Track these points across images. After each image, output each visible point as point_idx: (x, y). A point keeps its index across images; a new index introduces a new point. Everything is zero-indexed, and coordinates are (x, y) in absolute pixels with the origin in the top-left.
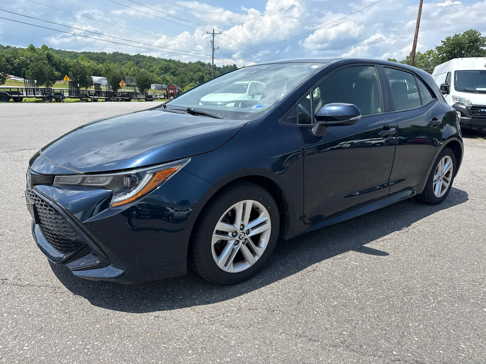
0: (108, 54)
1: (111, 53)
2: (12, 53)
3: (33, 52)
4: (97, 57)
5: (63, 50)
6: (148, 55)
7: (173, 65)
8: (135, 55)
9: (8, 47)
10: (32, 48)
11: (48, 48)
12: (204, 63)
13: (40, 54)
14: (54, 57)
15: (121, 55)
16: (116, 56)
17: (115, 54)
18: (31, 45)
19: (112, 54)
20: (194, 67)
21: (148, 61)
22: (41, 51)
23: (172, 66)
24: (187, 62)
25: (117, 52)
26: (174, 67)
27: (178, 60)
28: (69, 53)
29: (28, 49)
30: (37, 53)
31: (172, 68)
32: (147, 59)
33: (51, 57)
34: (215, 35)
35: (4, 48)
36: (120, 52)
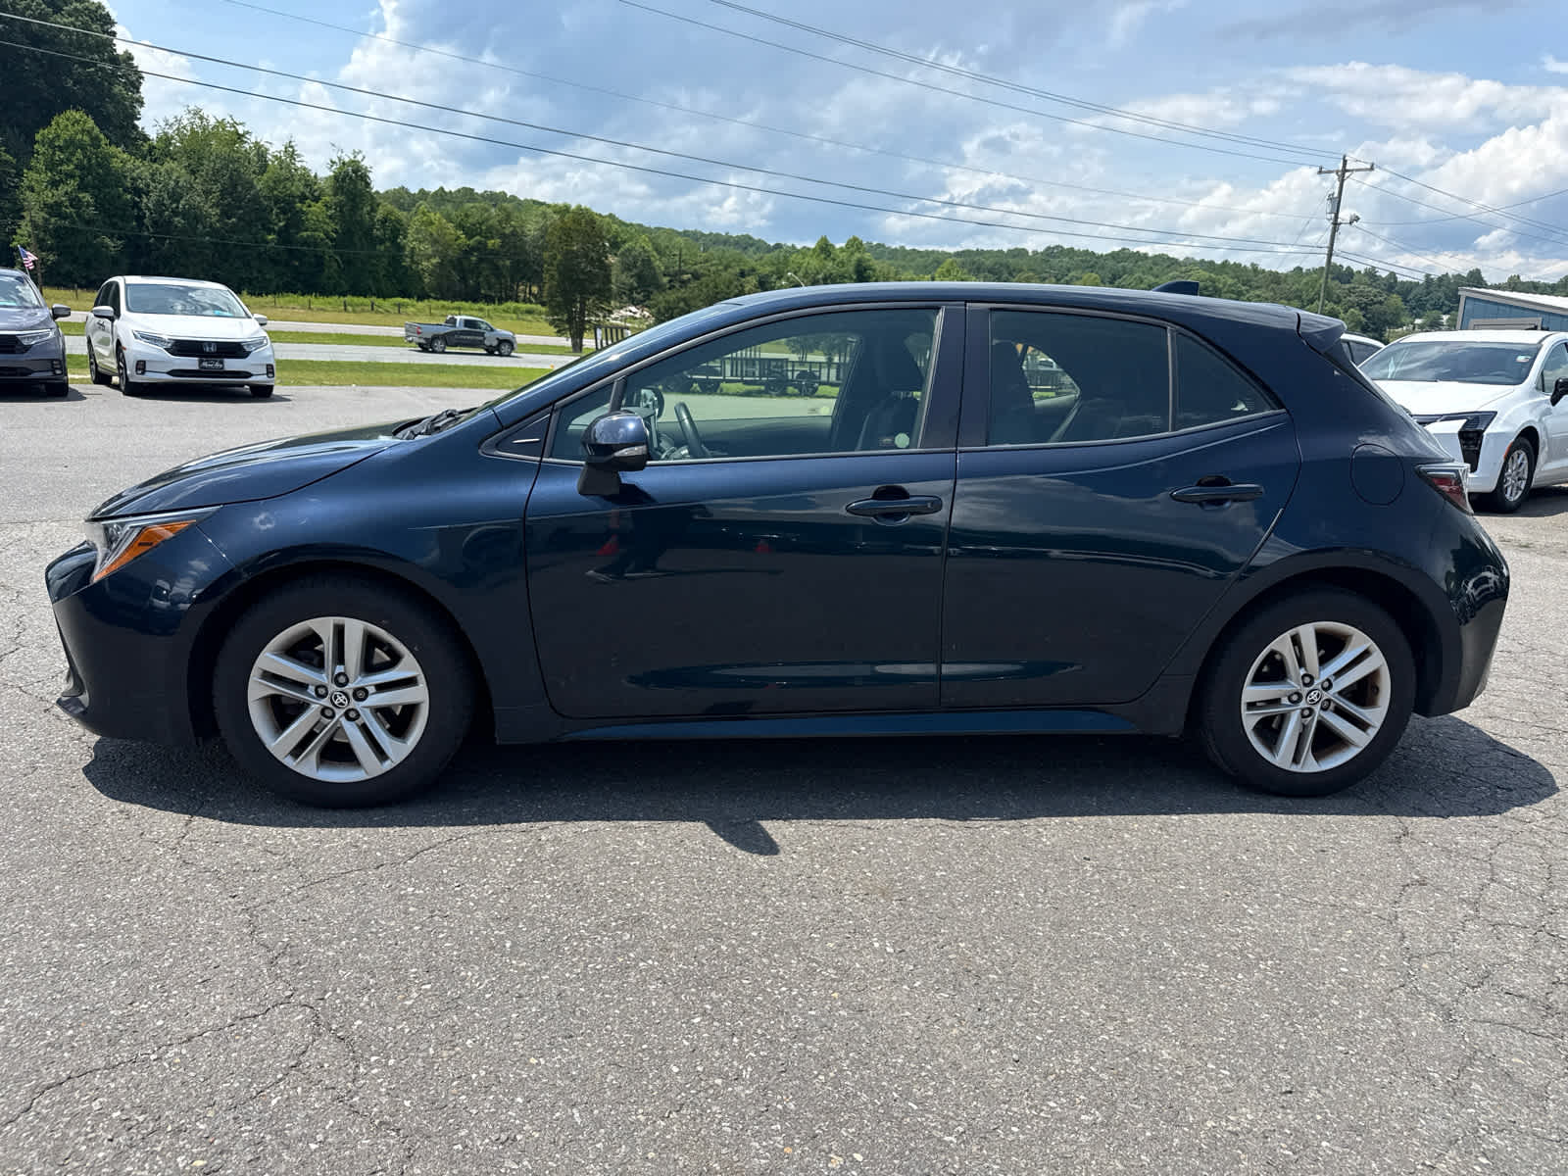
0: (1030, 254)
1: (1041, 249)
2: (776, 262)
3: (825, 259)
4: (996, 264)
5: (908, 248)
6: (1151, 250)
7: (1230, 281)
8: (1113, 252)
9: (778, 246)
10: (825, 248)
11: (861, 243)
12: (1349, 268)
13: (842, 262)
14: (874, 270)
15: (1069, 252)
16: (1054, 257)
17: (1052, 252)
18: (822, 239)
19: (1042, 253)
20: (1306, 284)
21: (1151, 269)
22: (844, 254)
23: (1225, 284)
24: (1284, 269)
25: (1058, 247)
26: (1230, 286)
27: (1253, 265)
28: (922, 257)
29: (814, 250)
30: (834, 260)
31: (1225, 290)
32: (1149, 264)
33: (865, 270)
34: (1347, 174)
35: (769, 249)
36: (1066, 247)
